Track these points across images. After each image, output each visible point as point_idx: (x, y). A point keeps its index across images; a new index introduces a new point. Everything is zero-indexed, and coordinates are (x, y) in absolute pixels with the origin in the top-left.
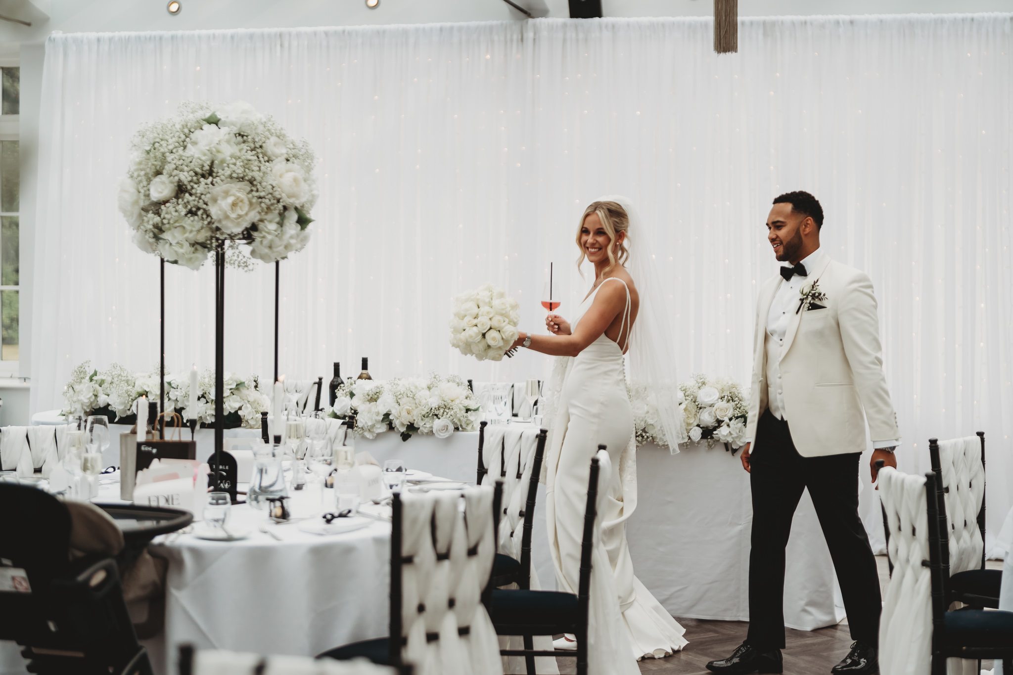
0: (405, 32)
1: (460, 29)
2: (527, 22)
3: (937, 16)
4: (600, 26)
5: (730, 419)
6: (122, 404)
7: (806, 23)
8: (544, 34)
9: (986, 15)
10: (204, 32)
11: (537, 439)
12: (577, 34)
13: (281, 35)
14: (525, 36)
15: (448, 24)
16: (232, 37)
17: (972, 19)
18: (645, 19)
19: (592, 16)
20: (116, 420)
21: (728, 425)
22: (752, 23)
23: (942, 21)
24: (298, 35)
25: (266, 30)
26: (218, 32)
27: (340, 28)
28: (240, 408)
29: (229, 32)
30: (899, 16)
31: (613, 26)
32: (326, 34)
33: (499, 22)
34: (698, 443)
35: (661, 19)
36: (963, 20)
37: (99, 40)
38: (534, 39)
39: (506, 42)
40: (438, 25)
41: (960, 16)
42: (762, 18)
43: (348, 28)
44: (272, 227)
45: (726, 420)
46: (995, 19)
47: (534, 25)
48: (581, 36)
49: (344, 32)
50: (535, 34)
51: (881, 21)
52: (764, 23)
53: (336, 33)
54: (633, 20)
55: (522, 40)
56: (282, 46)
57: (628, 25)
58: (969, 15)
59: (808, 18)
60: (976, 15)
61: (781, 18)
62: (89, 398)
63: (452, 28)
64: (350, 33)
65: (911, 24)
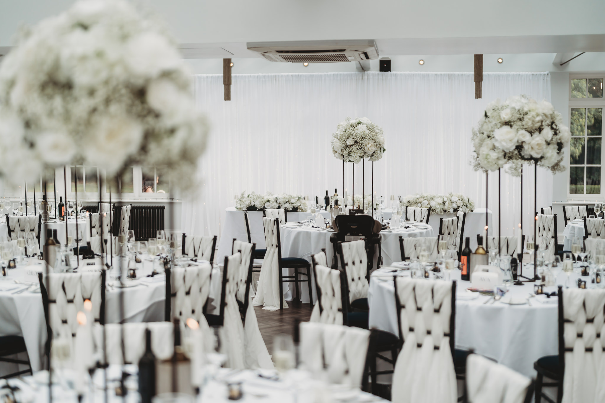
0: (321, 76)
1: (341, 75)
2: (365, 73)
3: (507, 73)
4: (391, 75)
5: (462, 206)
6: (260, 205)
7: (463, 75)
8: (371, 77)
9: (524, 73)
10: (247, 75)
11: (428, 210)
12: (383, 77)
13: (275, 76)
14: (364, 77)
15: (336, 73)
16: (257, 77)
17: (519, 75)
18: (407, 72)
19: (388, 71)
20: (258, 210)
21: (462, 208)
22: (444, 75)
23: (509, 75)
24: (282, 76)
25: (270, 74)
26: (252, 75)
27: (297, 74)
28: (300, 205)
29: (256, 75)
30: (495, 73)
31: (396, 75)
32: (292, 76)
33: (354, 73)
34: (452, 213)
35: (413, 72)
36: (516, 75)
37: (207, 77)
38: (367, 79)
39: (357, 79)
40: (333, 73)
41: (515, 73)
42: (448, 73)
43: (300, 74)
44: (379, 152)
45: (461, 206)
46: (527, 75)
47: (367, 74)
48: (384, 78)
49: (298, 75)
50: (368, 77)
51: (489, 75)
52: (449, 75)
53: (295, 75)
54: (402, 72)
55: (363, 79)
56: (276, 80)
57: (401, 74)
58: (518, 73)
59: (464, 73)
60: (520, 73)
61: (454, 73)
62: (248, 203)
63: (338, 74)
64: (301, 76)
65: (499, 76)
